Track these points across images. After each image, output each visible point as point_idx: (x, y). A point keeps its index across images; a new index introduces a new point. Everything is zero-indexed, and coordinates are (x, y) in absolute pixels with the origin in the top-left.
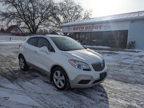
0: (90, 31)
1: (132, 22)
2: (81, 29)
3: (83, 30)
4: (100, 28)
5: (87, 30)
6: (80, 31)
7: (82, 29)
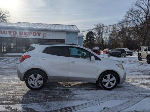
0: (26, 37)
1: (68, 33)
2: (12, 34)
3: (16, 35)
4: (39, 35)
5: (22, 36)
6: (12, 36)
7: (14, 34)
